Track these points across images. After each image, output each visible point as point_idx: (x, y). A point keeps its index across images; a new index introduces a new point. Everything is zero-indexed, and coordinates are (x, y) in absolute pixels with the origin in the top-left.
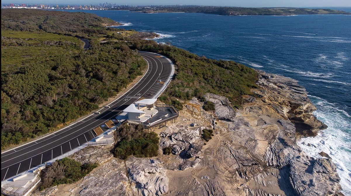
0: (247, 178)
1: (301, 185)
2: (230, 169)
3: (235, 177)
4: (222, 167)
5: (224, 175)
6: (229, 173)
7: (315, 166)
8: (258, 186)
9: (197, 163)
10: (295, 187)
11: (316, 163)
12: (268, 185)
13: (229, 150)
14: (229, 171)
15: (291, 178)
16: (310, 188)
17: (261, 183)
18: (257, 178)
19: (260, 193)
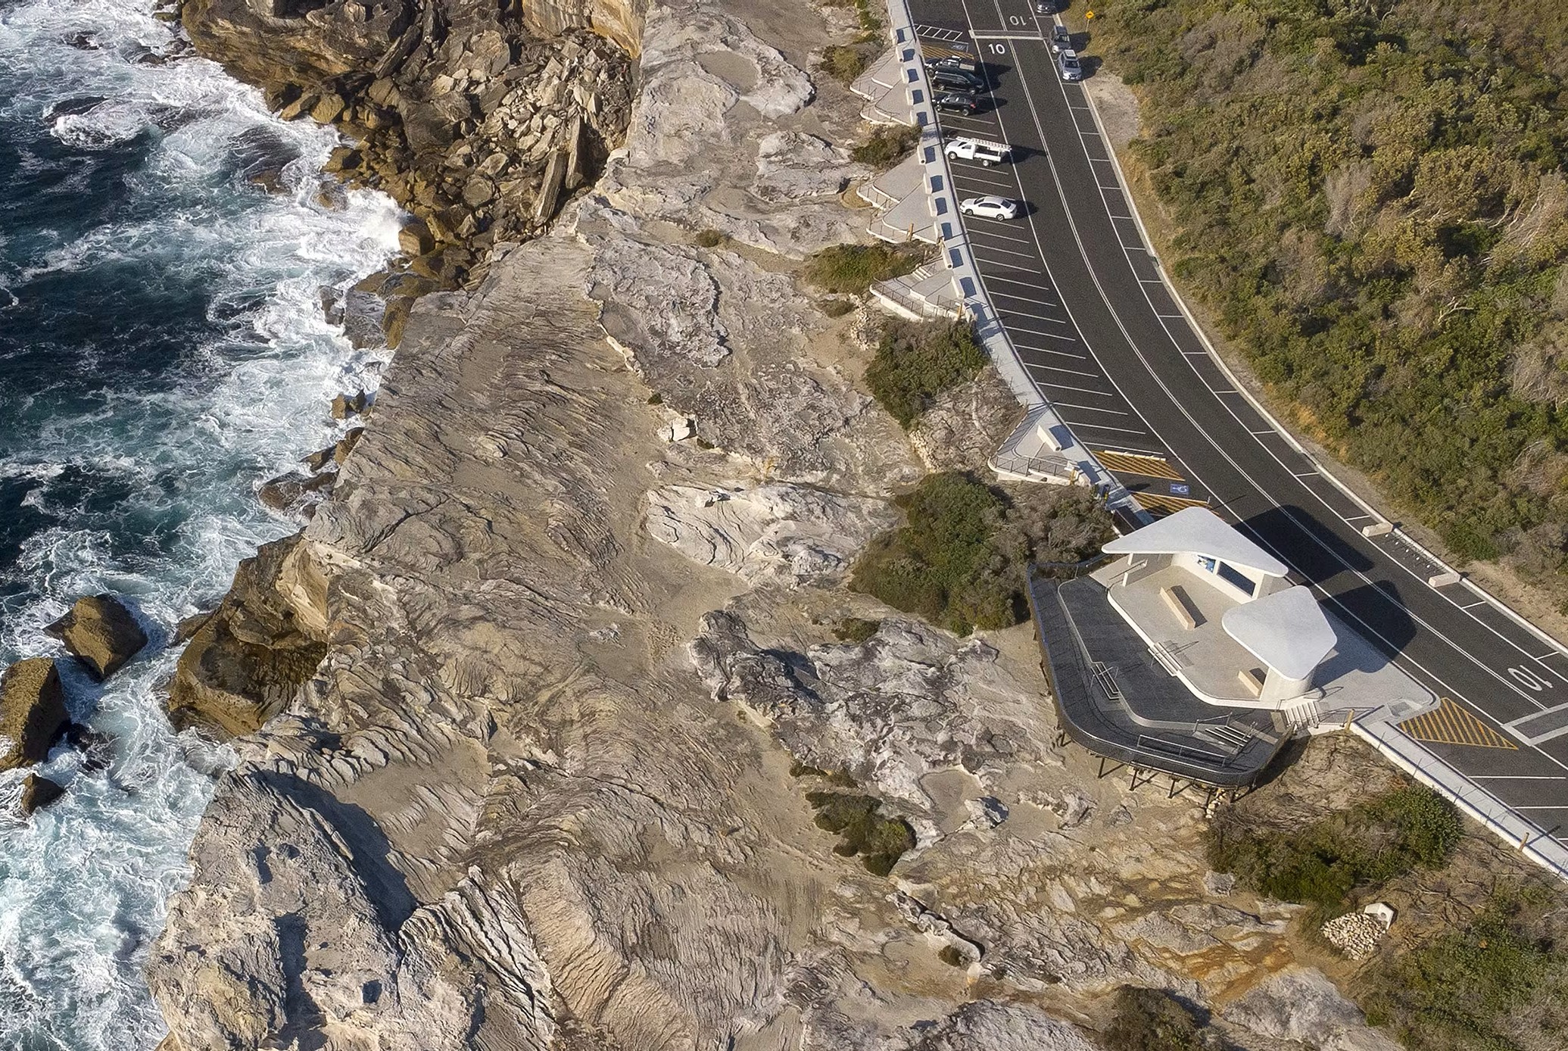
0: (502, 767)
1: (294, 837)
2: (576, 732)
3: (537, 732)
4: (605, 704)
5: (569, 692)
6: (568, 717)
7: (277, 967)
8: (444, 771)
9: (695, 662)
10: (312, 815)
11: (281, 988)
12: (412, 796)
13: (671, 807)
14: (572, 722)
15: (345, 858)
16: (259, 840)
17: (440, 792)
18: (470, 802)
19: (419, 751)
